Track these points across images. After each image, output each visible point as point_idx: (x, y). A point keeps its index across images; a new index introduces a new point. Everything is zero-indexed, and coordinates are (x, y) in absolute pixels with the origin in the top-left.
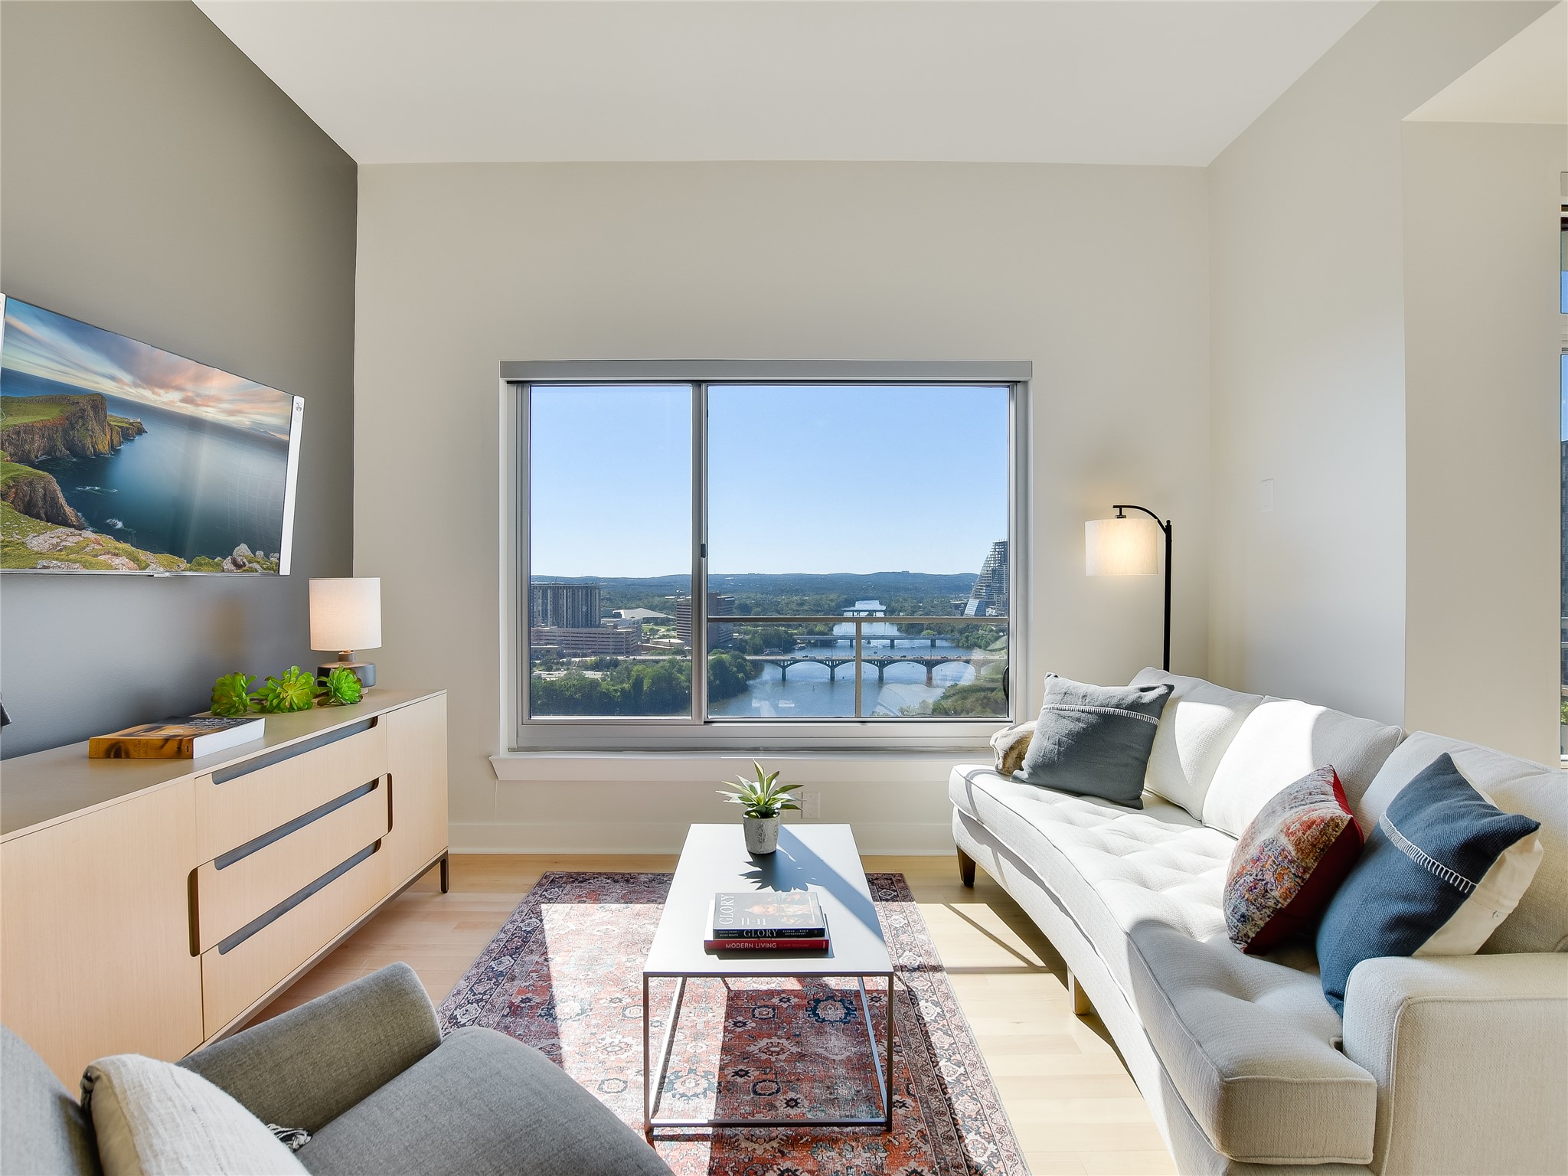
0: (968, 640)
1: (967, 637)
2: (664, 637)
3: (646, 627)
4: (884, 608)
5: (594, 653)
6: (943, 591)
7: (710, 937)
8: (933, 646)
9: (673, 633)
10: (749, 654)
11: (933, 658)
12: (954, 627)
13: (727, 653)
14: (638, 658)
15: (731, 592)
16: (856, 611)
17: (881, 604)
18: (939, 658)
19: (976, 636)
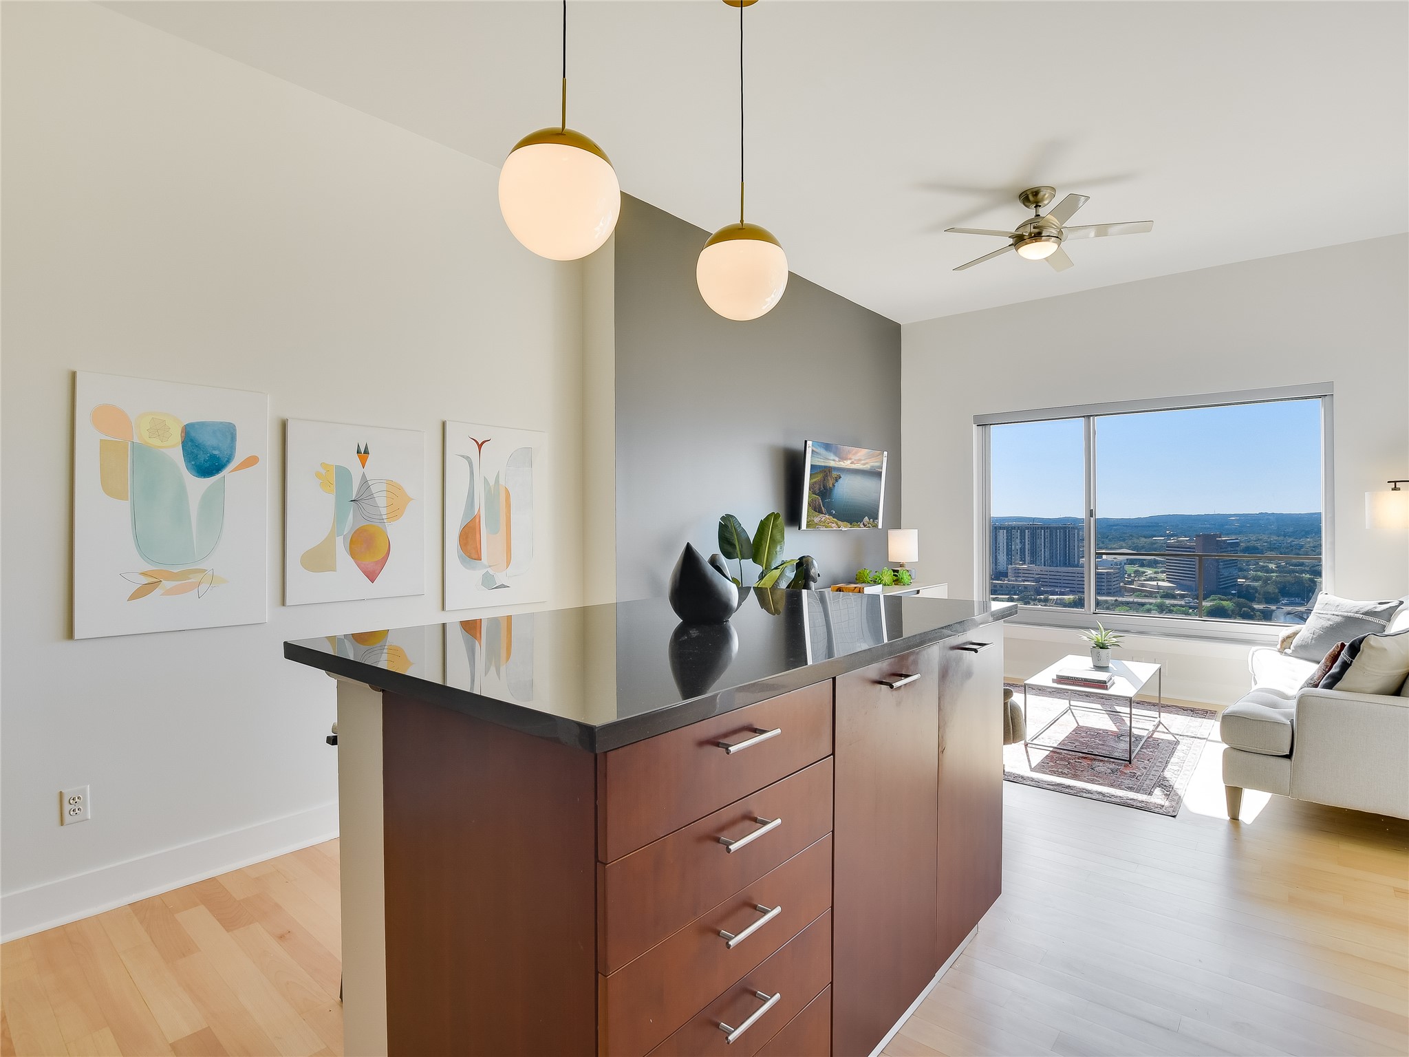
2: (1151, 579)
3: (1130, 569)
5: (1072, 592)
7: (1055, 678)
9: (1164, 576)
10: (1259, 603)
13: (1230, 600)
14: (1120, 599)
15: (1236, 534)
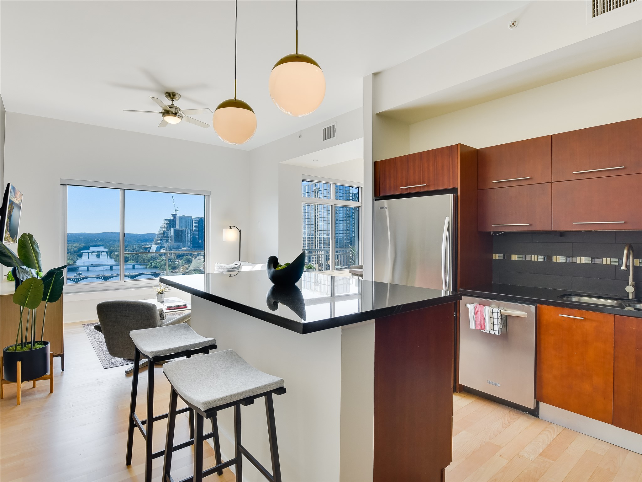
0: (152, 265)
1: (151, 263)
4: (106, 250)
6: (139, 242)
8: (134, 268)
11: (134, 274)
12: (145, 259)
16: (90, 252)
17: (105, 248)
18: (137, 274)
19: (156, 263)
